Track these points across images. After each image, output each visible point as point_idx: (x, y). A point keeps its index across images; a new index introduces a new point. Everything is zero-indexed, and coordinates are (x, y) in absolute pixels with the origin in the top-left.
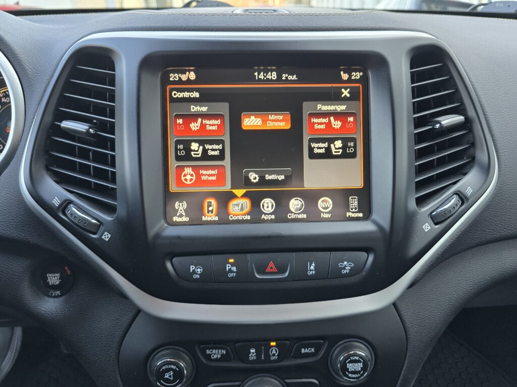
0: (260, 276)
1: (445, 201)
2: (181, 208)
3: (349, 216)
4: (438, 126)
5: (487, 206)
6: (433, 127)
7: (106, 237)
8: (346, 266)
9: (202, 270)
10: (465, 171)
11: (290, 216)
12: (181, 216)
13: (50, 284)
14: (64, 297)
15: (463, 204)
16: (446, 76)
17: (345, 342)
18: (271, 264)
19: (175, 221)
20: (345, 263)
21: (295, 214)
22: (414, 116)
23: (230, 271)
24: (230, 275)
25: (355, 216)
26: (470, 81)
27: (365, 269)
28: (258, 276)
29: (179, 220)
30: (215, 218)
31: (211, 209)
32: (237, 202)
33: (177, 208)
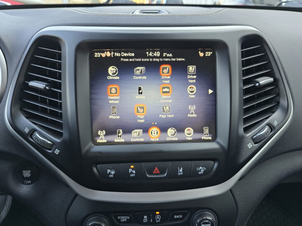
0: (150, 176)
1: (261, 129)
2: (102, 134)
3: (203, 139)
4: (257, 84)
5: (286, 131)
6: (255, 85)
7: (57, 152)
8: (201, 170)
9: (114, 172)
10: (274, 111)
11: (168, 139)
12: (102, 139)
13: (25, 177)
14: (33, 184)
15: (271, 131)
16: (262, 53)
17: (201, 212)
18: (156, 169)
19: (98, 142)
20: (201, 168)
21: (171, 137)
22: (243, 79)
23: (132, 173)
24: (132, 175)
25: (207, 139)
26: (277, 56)
27: (213, 171)
28: (148, 176)
29: (101, 141)
30: (123, 140)
31: (120, 135)
32: (136, 131)
33: (99, 134)
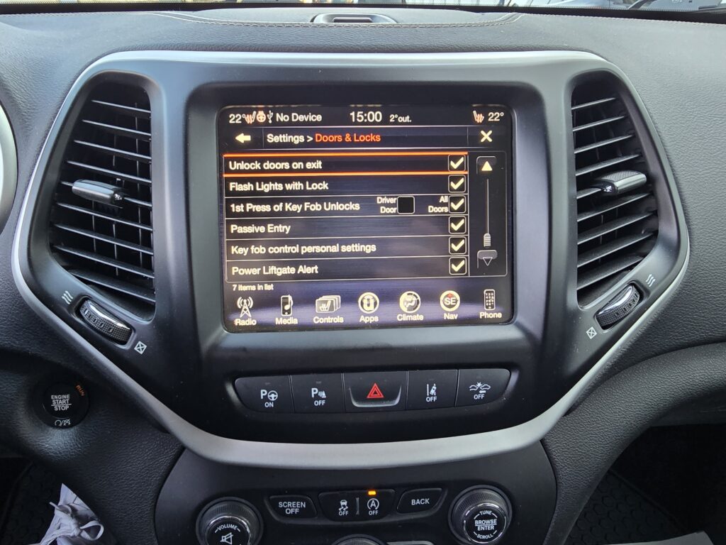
0: (359, 404)
1: (616, 296)
2: (245, 307)
3: (483, 317)
4: (609, 188)
5: (674, 300)
6: (603, 190)
7: (141, 348)
8: (479, 389)
9: (277, 396)
10: (645, 251)
11: (400, 317)
12: (245, 318)
13: (56, 409)
14: (75, 428)
15: (641, 299)
16: (618, 116)
17: (473, 490)
18: (375, 387)
19: (236, 324)
20: (479, 385)
21: (407, 314)
22: (577, 175)
23: (318, 398)
24: (318, 403)
25: (491, 317)
27: (506, 393)
28: (356, 404)
29: (243, 323)
30: (295, 322)
31: (287, 307)
32: (324, 298)
33: (240, 307)
